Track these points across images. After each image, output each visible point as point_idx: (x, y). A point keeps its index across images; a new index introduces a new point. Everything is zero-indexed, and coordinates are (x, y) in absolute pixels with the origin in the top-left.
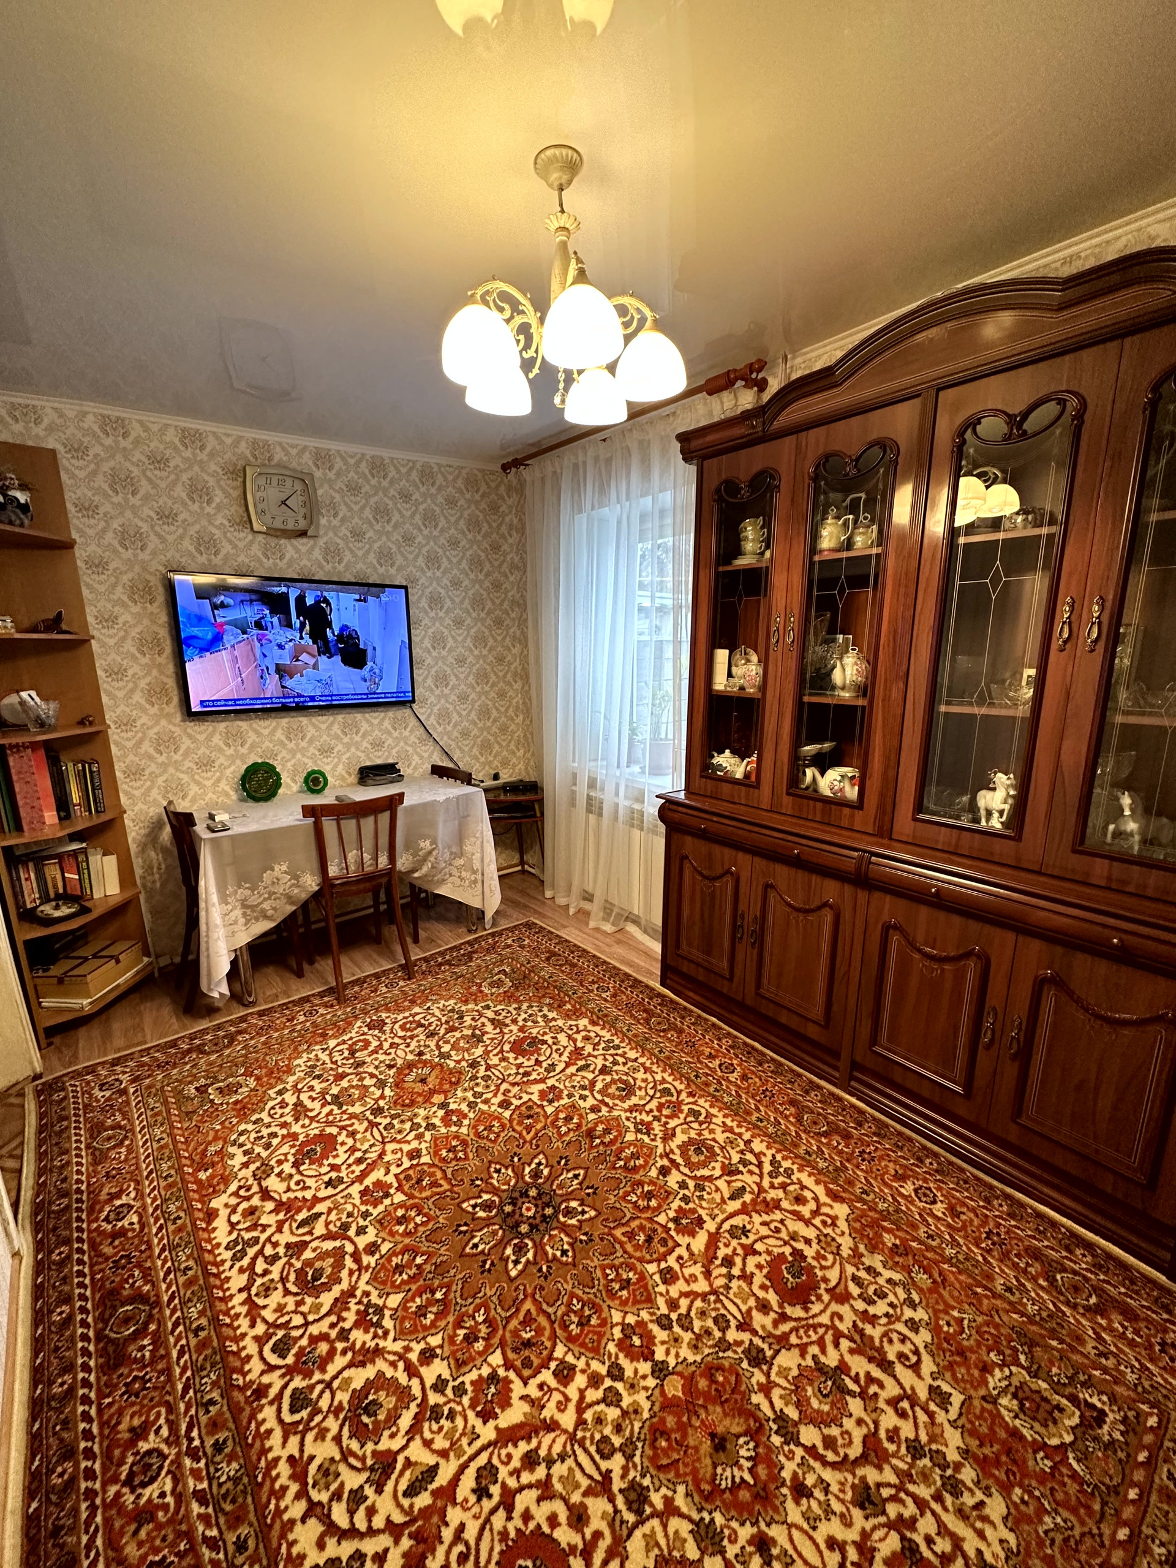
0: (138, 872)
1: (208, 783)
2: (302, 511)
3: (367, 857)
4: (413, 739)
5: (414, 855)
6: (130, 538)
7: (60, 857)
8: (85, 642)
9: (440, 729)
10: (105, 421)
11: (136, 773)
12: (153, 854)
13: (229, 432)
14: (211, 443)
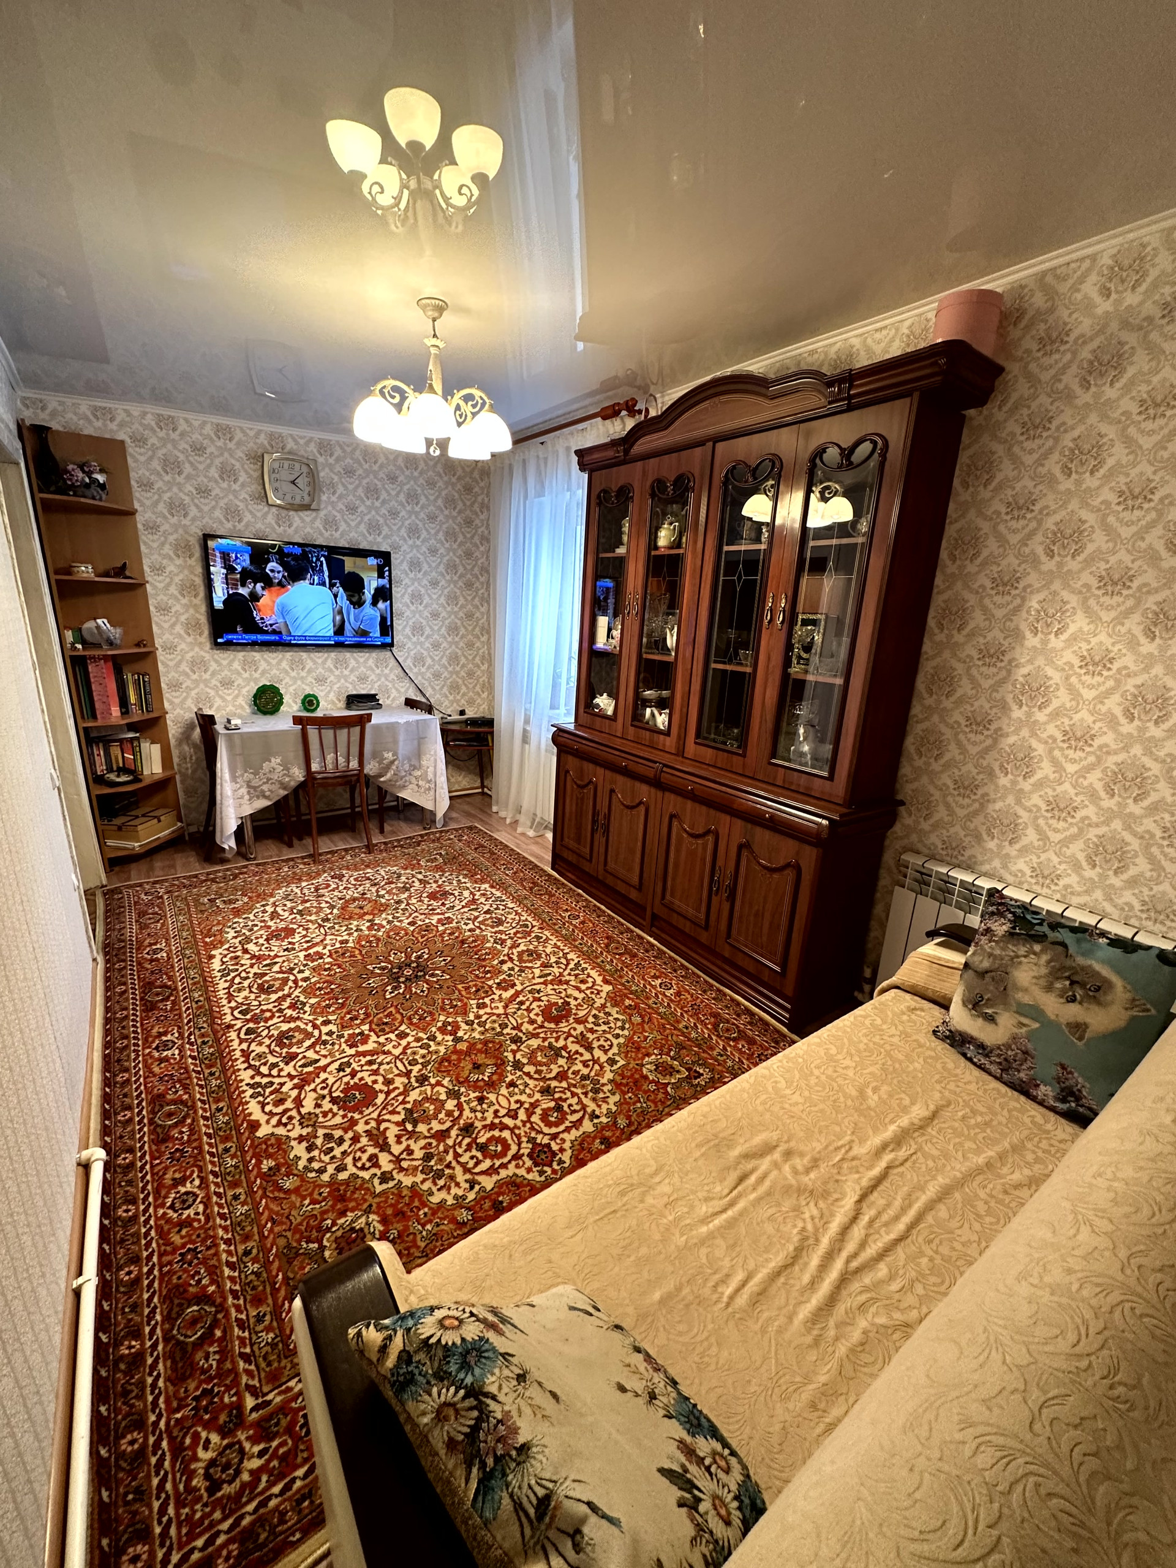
0: (176, 760)
1: (229, 698)
2: (307, 489)
3: (341, 760)
4: (392, 676)
5: (380, 763)
6: (176, 508)
7: (121, 741)
8: (142, 585)
9: (416, 670)
10: (160, 419)
11: (176, 686)
12: (186, 748)
13: (252, 427)
14: (239, 435)
